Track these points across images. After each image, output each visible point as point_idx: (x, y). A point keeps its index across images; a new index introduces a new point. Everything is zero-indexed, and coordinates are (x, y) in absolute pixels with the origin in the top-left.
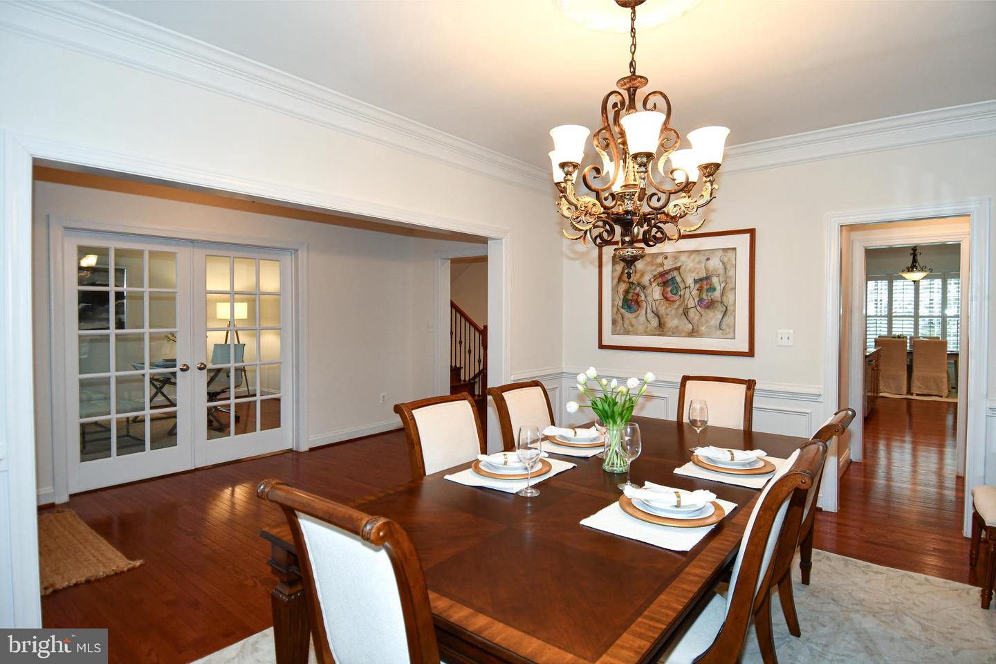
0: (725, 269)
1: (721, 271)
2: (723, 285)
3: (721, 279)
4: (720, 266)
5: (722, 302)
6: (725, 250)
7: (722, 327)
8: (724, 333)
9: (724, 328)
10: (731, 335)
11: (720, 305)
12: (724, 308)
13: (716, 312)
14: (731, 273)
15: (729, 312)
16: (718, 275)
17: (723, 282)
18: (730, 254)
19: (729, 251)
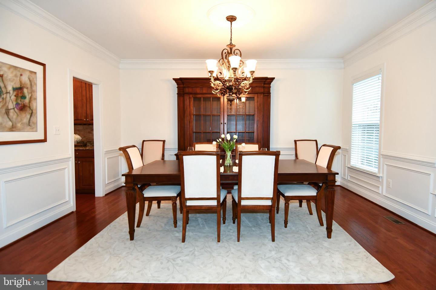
0: (31, 85)
1: (29, 86)
2: (30, 95)
3: (29, 91)
4: (28, 82)
5: (30, 107)
6: (31, 72)
7: (31, 124)
8: (31, 128)
9: (31, 125)
10: (35, 129)
11: (28, 109)
12: (31, 111)
13: (27, 113)
14: (34, 88)
15: (33, 114)
16: (27, 88)
17: (30, 93)
18: (33, 75)
19: (33, 73)
